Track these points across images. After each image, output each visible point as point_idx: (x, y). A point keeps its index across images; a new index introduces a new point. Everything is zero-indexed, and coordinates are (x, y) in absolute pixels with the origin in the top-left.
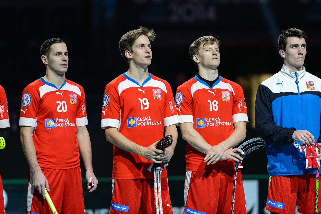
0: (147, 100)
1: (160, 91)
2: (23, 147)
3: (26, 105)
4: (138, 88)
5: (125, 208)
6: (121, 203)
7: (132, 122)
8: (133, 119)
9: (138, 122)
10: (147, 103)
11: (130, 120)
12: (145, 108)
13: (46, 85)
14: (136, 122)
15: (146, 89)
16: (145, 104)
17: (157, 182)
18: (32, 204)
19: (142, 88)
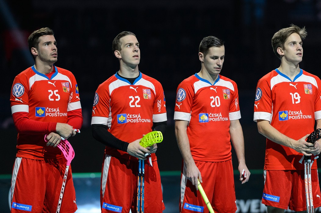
0: (298, 95)
1: (310, 86)
2: (177, 139)
3: (180, 100)
4: (290, 83)
5: (276, 199)
6: (272, 193)
7: (283, 115)
8: (285, 112)
9: (289, 115)
10: (299, 98)
11: (281, 113)
12: (297, 103)
13: (200, 81)
14: (287, 116)
15: (297, 84)
16: (296, 98)
17: (307, 174)
18: (185, 195)
19: (293, 83)
